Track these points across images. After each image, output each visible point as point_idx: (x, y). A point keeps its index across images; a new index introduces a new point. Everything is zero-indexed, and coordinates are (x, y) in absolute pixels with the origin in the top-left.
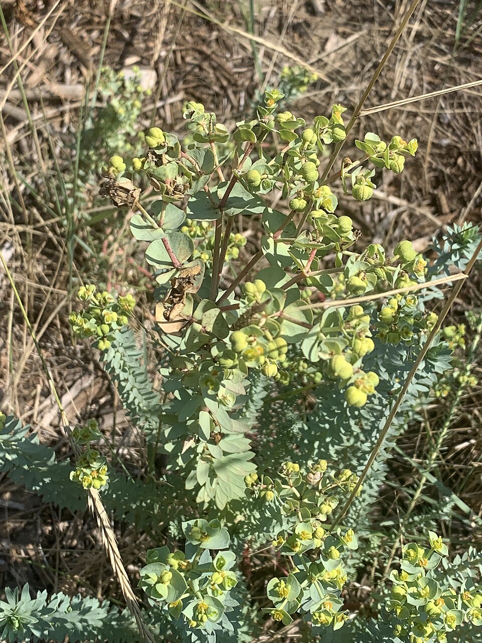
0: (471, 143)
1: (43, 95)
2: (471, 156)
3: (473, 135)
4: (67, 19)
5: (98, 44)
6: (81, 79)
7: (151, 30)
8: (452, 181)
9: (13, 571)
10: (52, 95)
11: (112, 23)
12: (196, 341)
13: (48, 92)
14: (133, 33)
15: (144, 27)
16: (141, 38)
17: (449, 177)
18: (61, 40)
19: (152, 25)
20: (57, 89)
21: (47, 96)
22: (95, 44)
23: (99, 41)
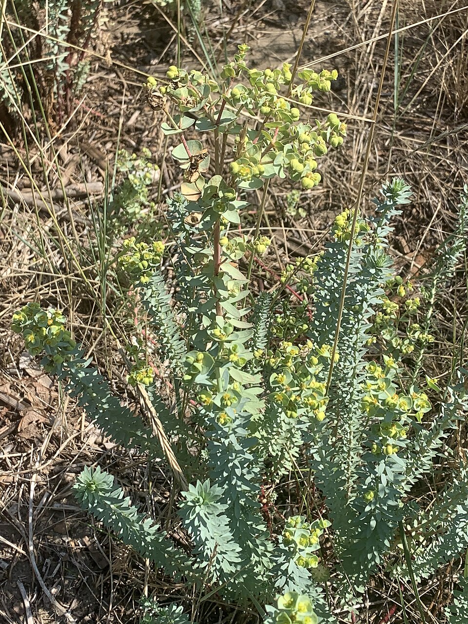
0: (421, 197)
1: (71, 192)
2: (423, 207)
3: (422, 191)
4: (86, 136)
5: (111, 152)
6: (101, 178)
7: (153, 138)
8: (409, 228)
9: (73, 560)
10: (77, 191)
11: (122, 135)
12: (209, 192)
13: (74, 189)
14: (139, 141)
15: (147, 136)
16: (146, 144)
17: (406, 225)
18: (82, 151)
19: (154, 134)
20: (81, 187)
21: (75, 192)
22: (110, 152)
23: (113, 149)
